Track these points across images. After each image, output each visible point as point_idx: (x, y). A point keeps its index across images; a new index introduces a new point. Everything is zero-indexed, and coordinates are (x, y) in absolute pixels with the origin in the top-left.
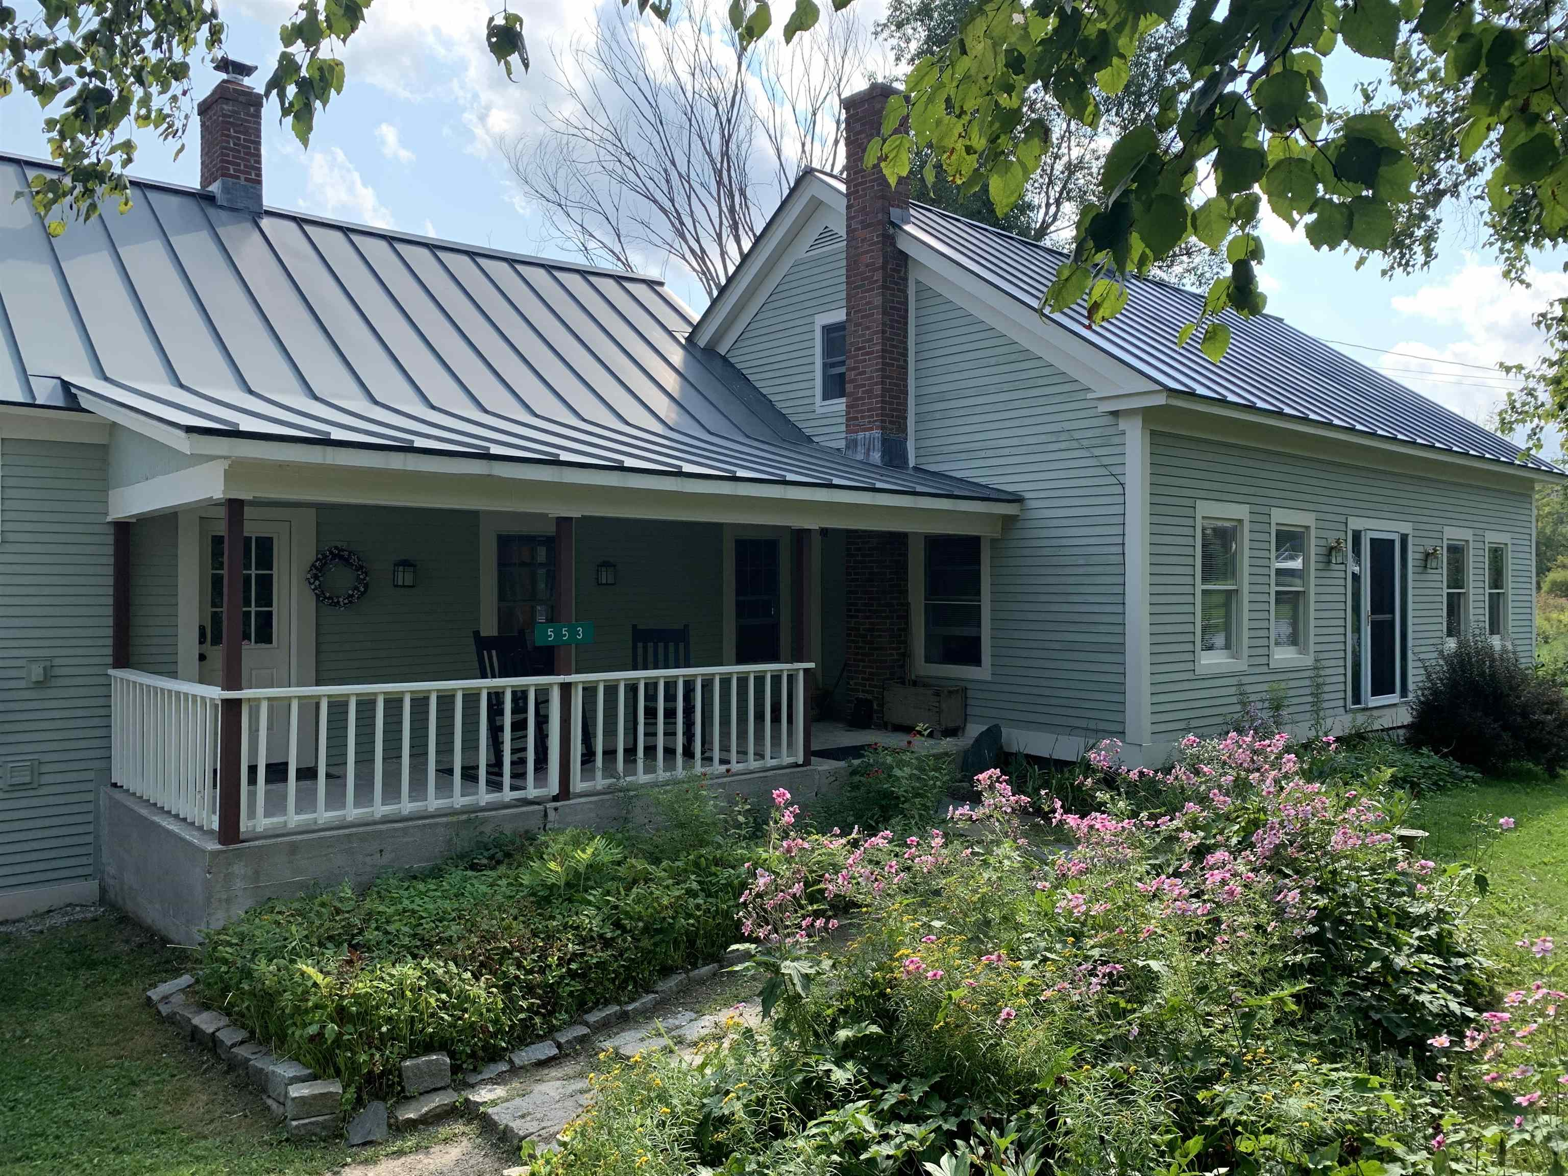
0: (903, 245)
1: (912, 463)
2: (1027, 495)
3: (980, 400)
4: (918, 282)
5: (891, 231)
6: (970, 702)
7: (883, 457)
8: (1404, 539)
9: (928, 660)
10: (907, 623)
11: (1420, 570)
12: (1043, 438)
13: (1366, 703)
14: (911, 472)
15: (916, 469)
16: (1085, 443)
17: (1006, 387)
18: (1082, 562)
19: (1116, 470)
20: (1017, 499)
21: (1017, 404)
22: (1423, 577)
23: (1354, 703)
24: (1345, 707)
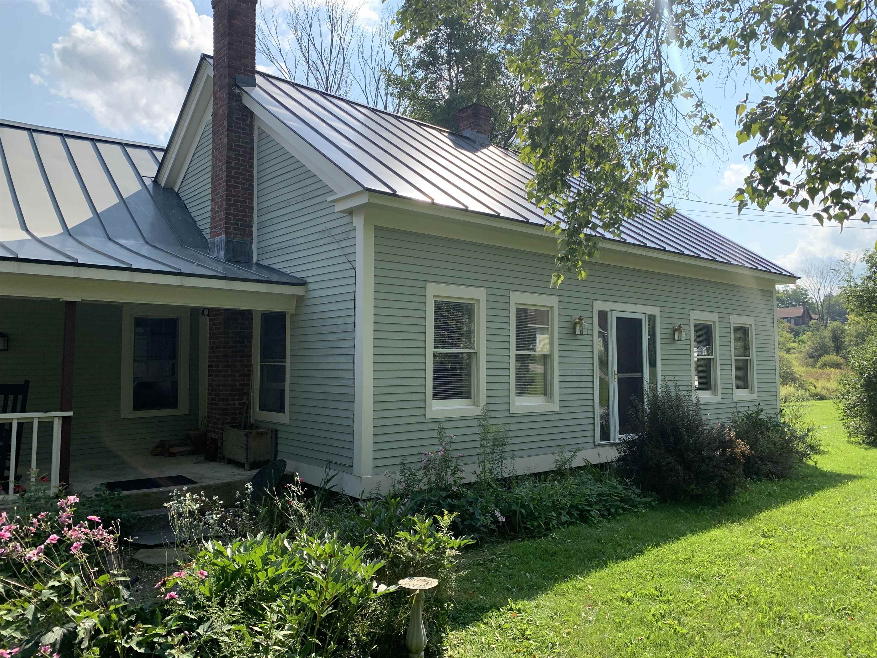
0: (247, 102)
1: (255, 260)
2: (309, 280)
3: (289, 210)
4: (259, 128)
5: (237, 91)
6: (280, 441)
7: (225, 255)
8: (652, 319)
9: (263, 408)
10: (249, 380)
11: (669, 341)
12: (316, 236)
13: (614, 439)
14: (254, 267)
15: (257, 264)
16: (337, 237)
17: (299, 199)
18: (335, 330)
19: (351, 258)
20: (302, 283)
21: (304, 212)
22: (672, 347)
23: (602, 439)
24: (594, 442)
